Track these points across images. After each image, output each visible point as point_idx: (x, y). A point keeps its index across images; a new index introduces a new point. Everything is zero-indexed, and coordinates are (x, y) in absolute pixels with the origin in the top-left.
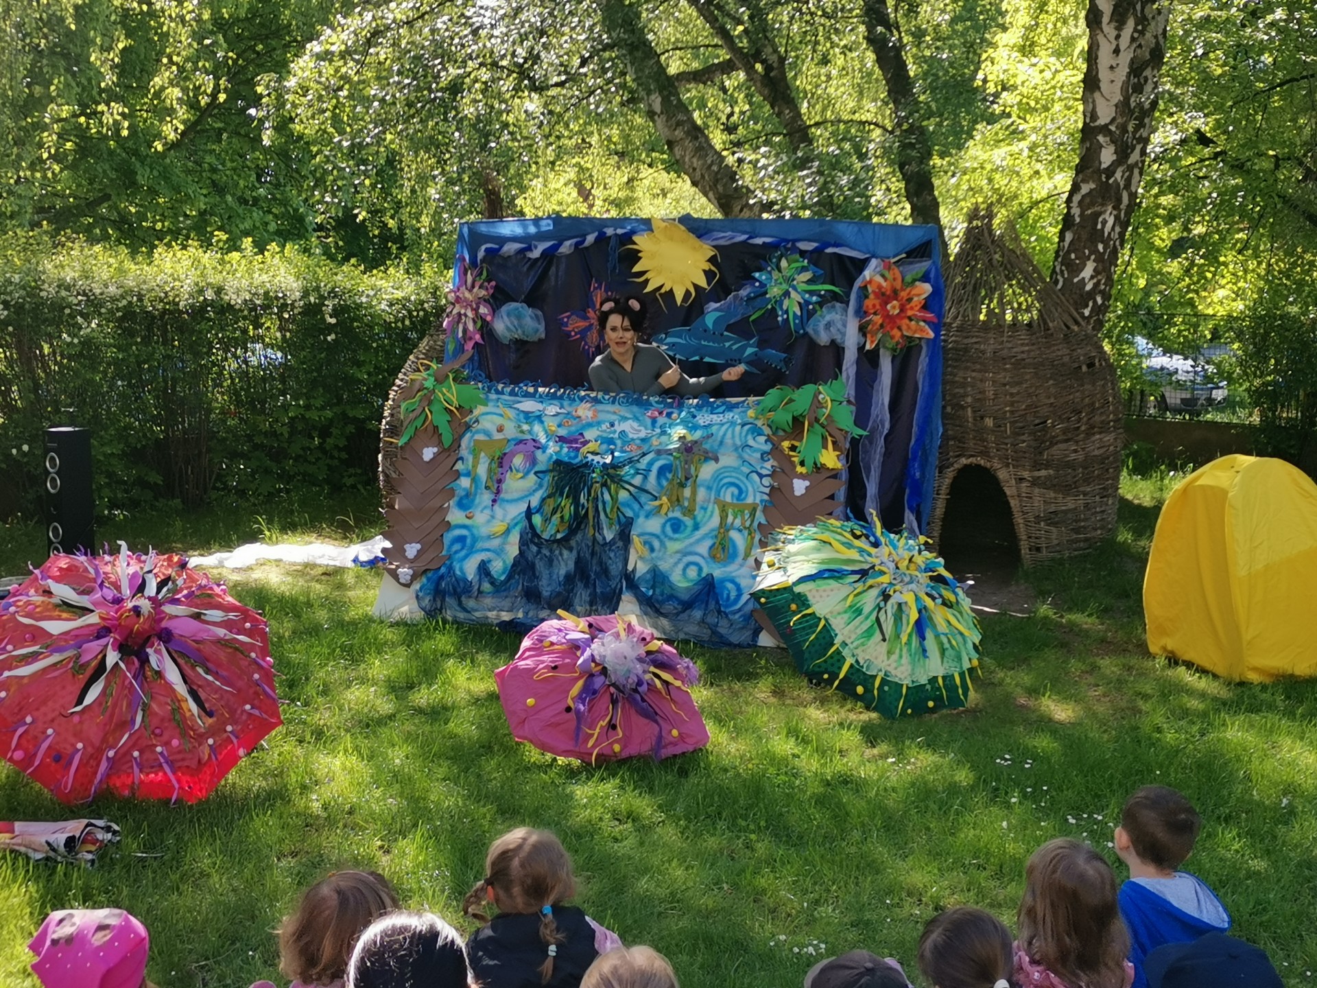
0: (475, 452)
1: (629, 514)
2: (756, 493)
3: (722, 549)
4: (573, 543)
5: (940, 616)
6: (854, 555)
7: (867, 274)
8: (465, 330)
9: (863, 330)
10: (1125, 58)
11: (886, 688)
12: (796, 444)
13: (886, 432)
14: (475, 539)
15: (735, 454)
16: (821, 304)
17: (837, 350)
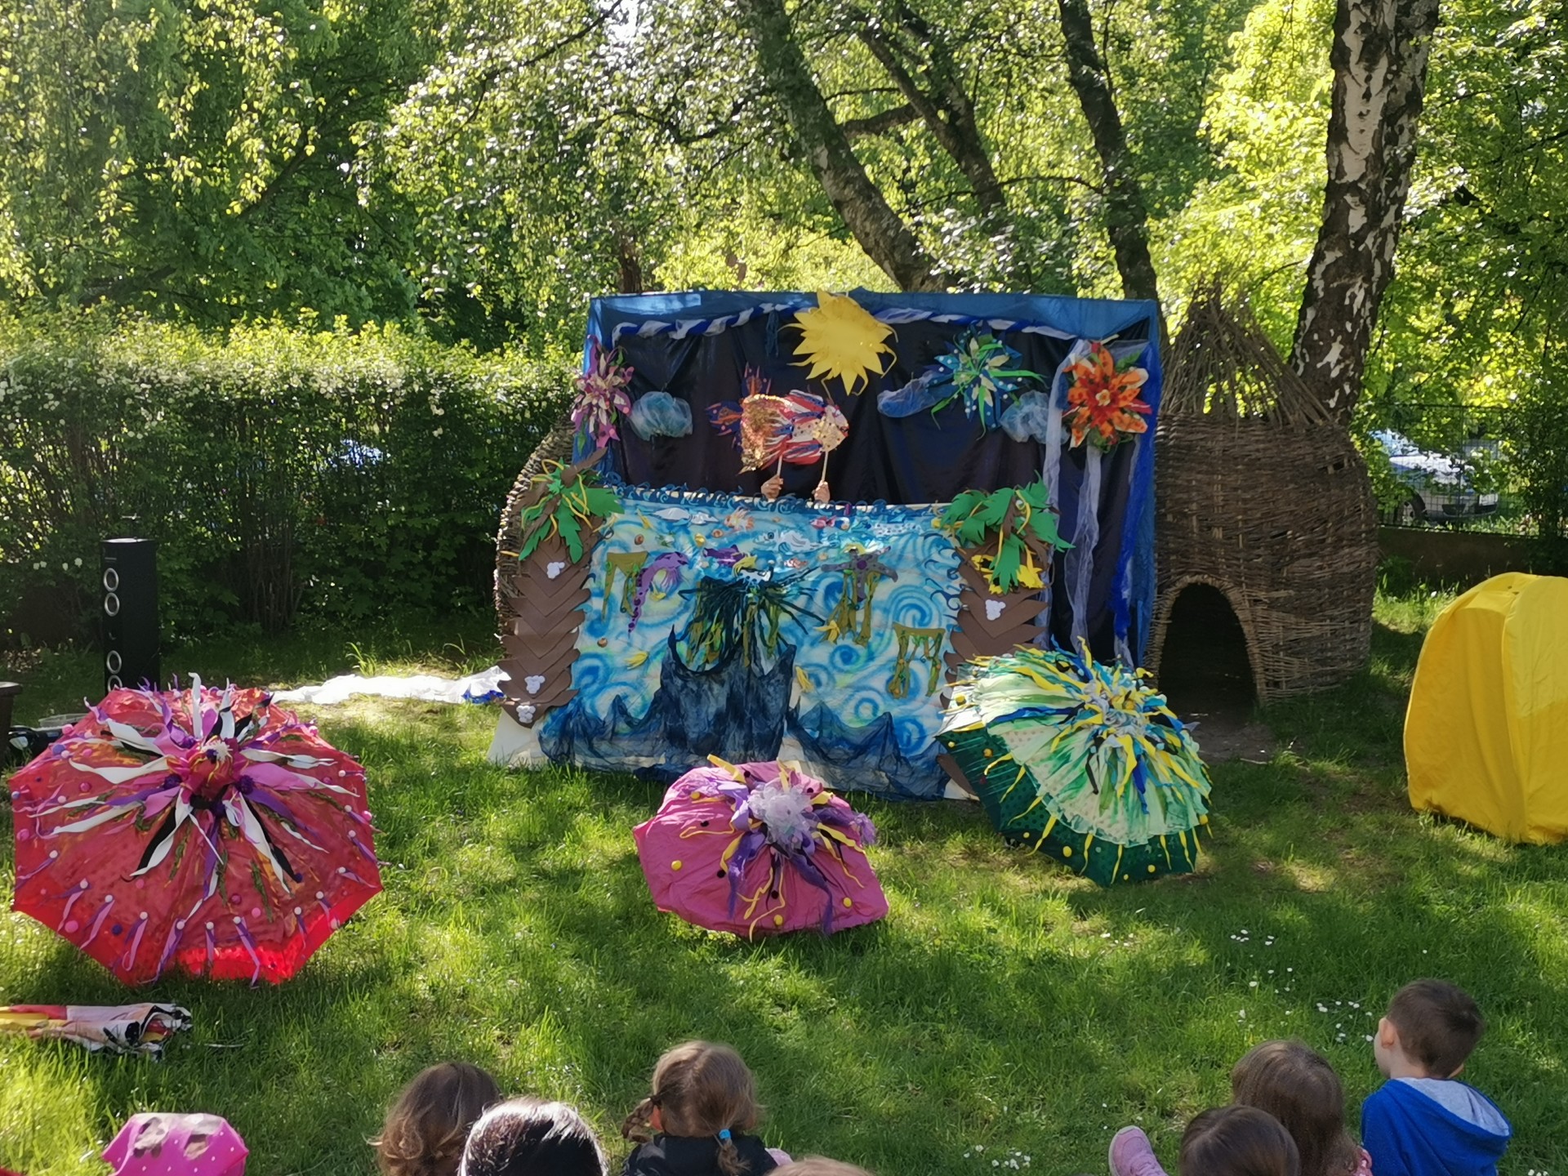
0: (609, 568)
1: (791, 641)
2: (942, 616)
3: (900, 683)
4: (724, 675)
5: (1163, 764)
6: (1060, 691)
7: (1072, 357)
8: (597, 424)
9: (1067, 424)
10: (1377, 104)
11: (1098, 850)
12: (989, 558)
13: (1094, 544)
14: (609, 671)
15: (917, 570)
16: (1017, 393)
17: (1036, 447)
